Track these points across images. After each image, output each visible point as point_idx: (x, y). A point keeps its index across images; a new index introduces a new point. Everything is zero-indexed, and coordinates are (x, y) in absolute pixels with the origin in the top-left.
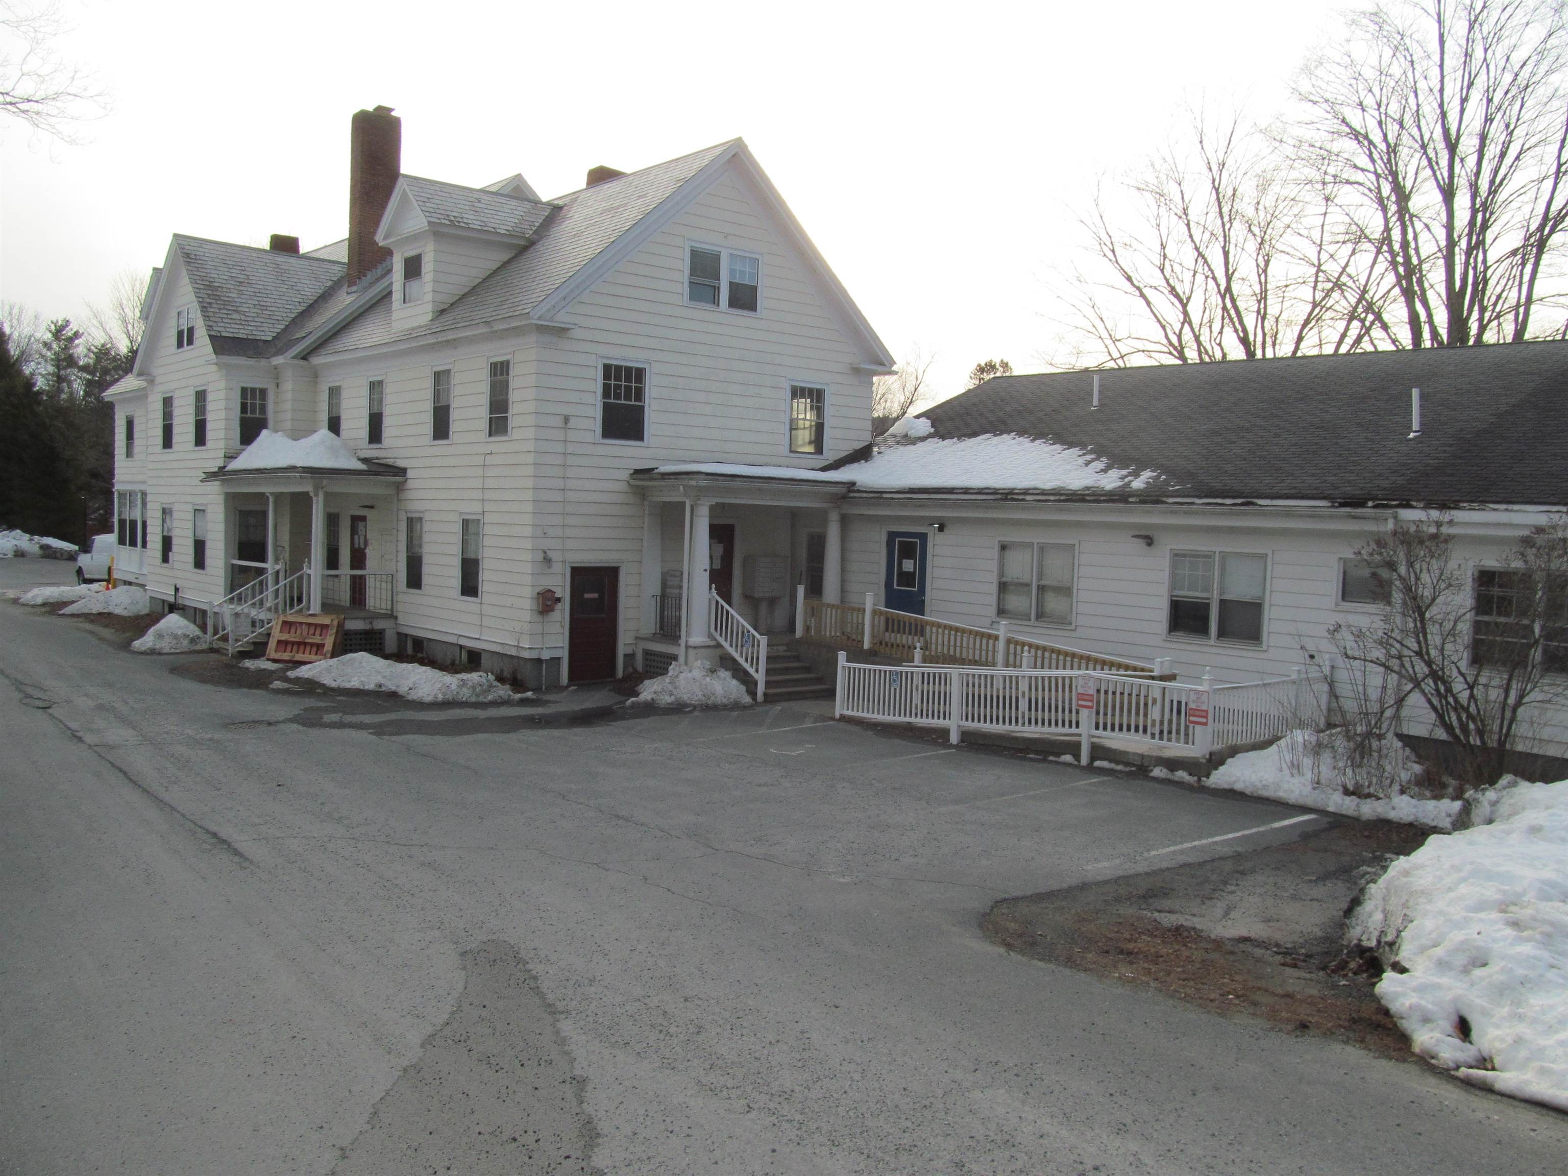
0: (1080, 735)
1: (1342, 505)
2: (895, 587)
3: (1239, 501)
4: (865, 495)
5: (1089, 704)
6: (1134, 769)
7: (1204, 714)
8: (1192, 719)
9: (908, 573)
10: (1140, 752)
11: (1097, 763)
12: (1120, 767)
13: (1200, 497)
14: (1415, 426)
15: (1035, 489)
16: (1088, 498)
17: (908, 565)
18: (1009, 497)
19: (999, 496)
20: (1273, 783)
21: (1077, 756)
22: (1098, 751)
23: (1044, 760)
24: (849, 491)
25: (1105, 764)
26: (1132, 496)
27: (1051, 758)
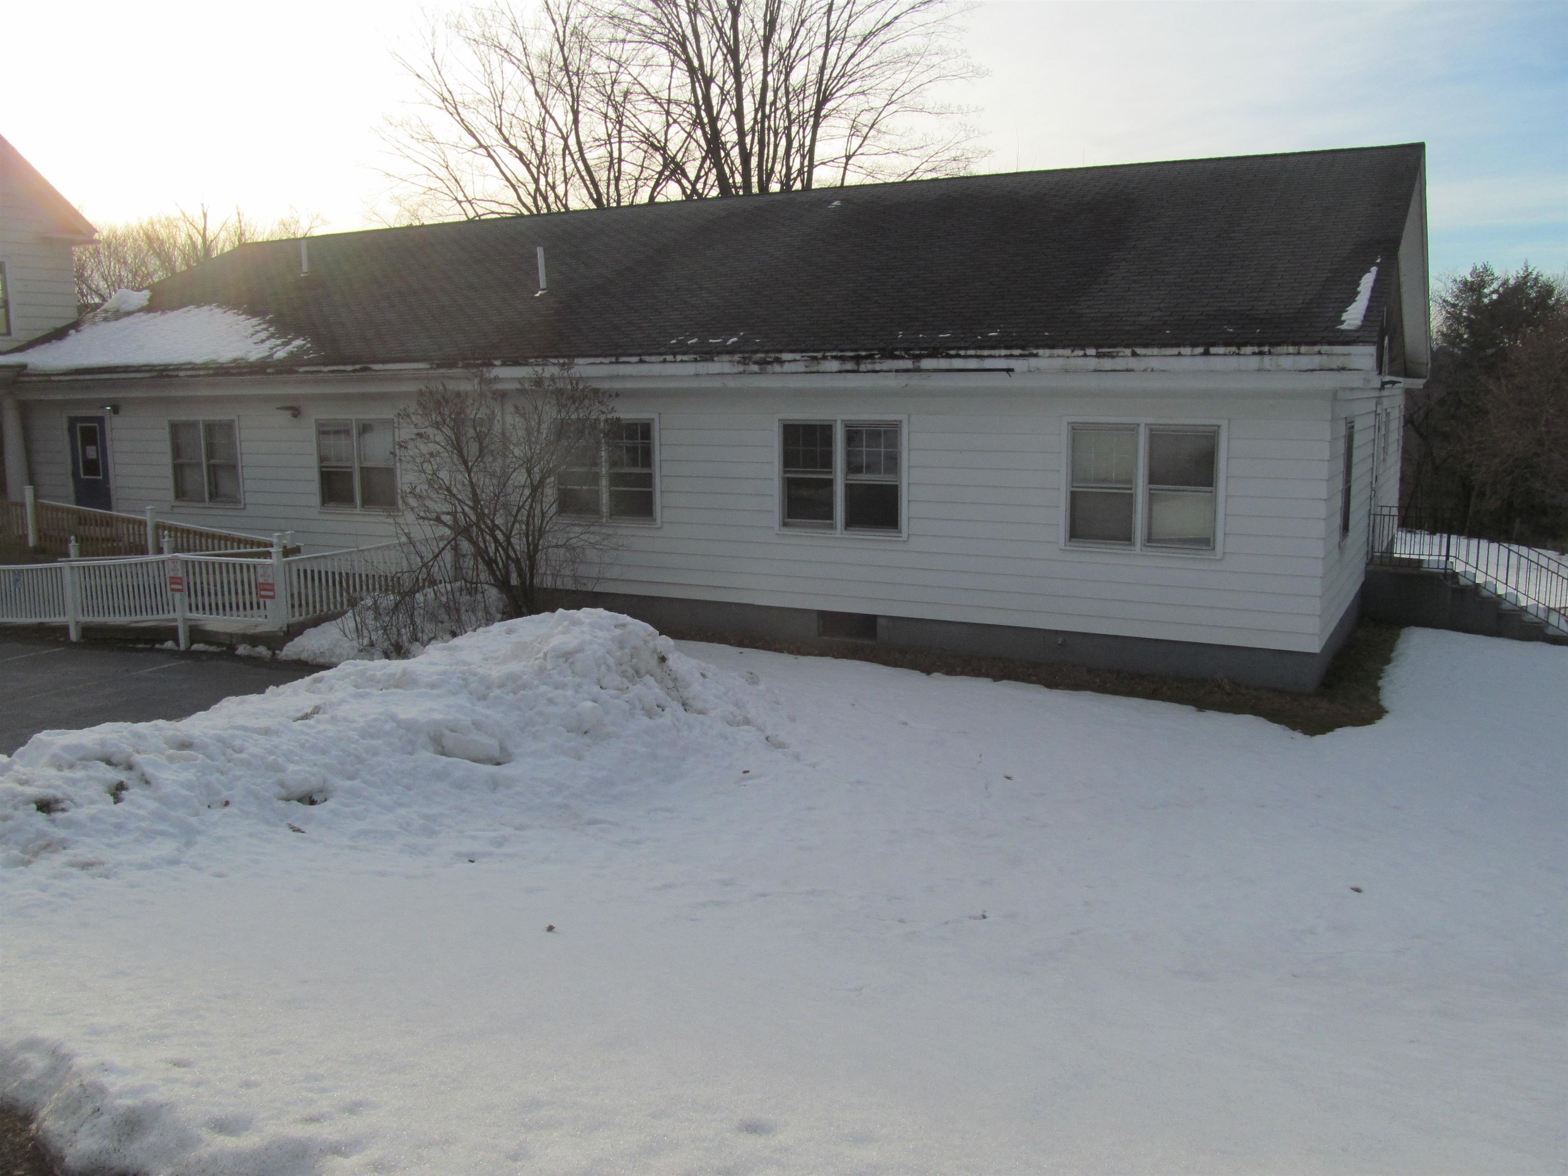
0: (175, 620)
1: (439, 366)
2: (82, 477)
3: (358, 367)
4: (35, 379)
5: (180, 587)
6: (224, 649)
7: (270, 587)
8: (263, 593)
9: (92, 460)
10: (229, 631)
11: (195, 647)
12: (212, 649)
13: (325, 365)
14: (543, 284)
15: (190, 363)
16: (232, 371)
17: (92, 452)
18: (164, 373)
19: (154, 374)
20: (328, 649)
21: (177, 642)
22: (197, 633)
23: (152, 649)
24: (19, 375)
25: (199, 647)
26: (269, 367)
27: (157, 646)
